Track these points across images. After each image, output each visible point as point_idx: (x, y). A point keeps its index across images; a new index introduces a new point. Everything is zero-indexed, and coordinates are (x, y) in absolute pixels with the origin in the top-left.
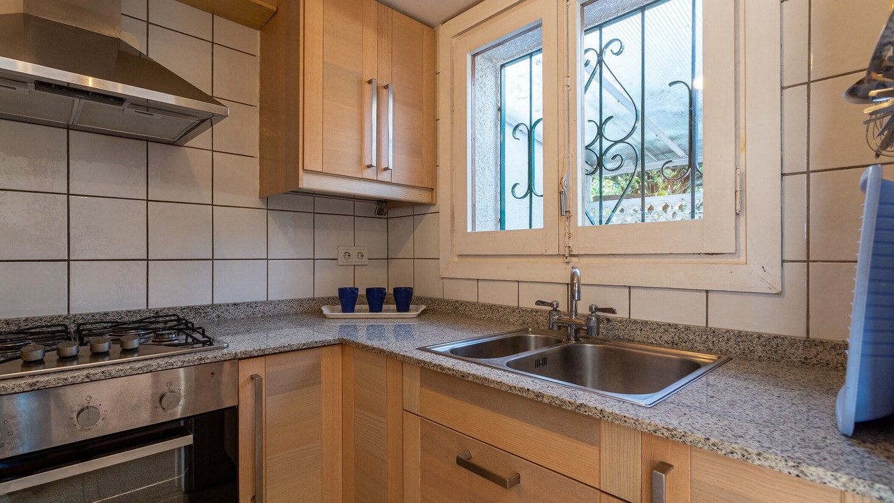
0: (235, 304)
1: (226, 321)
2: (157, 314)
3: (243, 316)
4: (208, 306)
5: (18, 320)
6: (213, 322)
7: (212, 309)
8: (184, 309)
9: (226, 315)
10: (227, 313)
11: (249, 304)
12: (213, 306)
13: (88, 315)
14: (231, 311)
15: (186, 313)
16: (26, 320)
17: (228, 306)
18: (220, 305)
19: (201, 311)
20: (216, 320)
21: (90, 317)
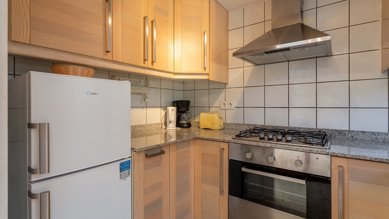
0: (363, 132)
1: (356, 139)
2: (320, 131)
3: (368, 139)
4: (346, 131)
5: (275, 126)
6: (349, 139)
7: (348, 132)
8: (333, 130)
9: (357, 136)
10: (358, 136)
11: (373, 133)
12: (349, 131)
13: (294, 128)
14: (360, 135)
15: (334, 133)
16: (277, 127)
17: (358, 132)
18: (353, 131)
19: (342, 132)
20: (351, 138)
21: (295, 128)
